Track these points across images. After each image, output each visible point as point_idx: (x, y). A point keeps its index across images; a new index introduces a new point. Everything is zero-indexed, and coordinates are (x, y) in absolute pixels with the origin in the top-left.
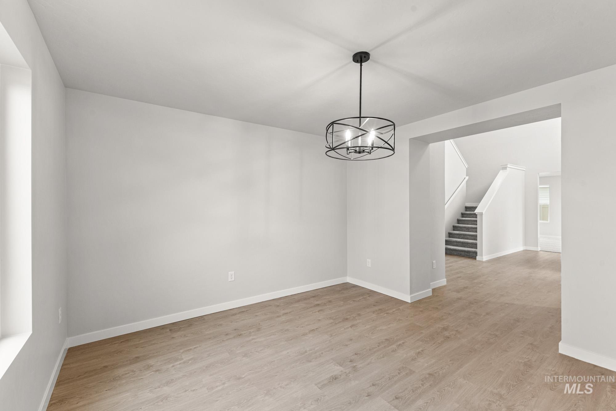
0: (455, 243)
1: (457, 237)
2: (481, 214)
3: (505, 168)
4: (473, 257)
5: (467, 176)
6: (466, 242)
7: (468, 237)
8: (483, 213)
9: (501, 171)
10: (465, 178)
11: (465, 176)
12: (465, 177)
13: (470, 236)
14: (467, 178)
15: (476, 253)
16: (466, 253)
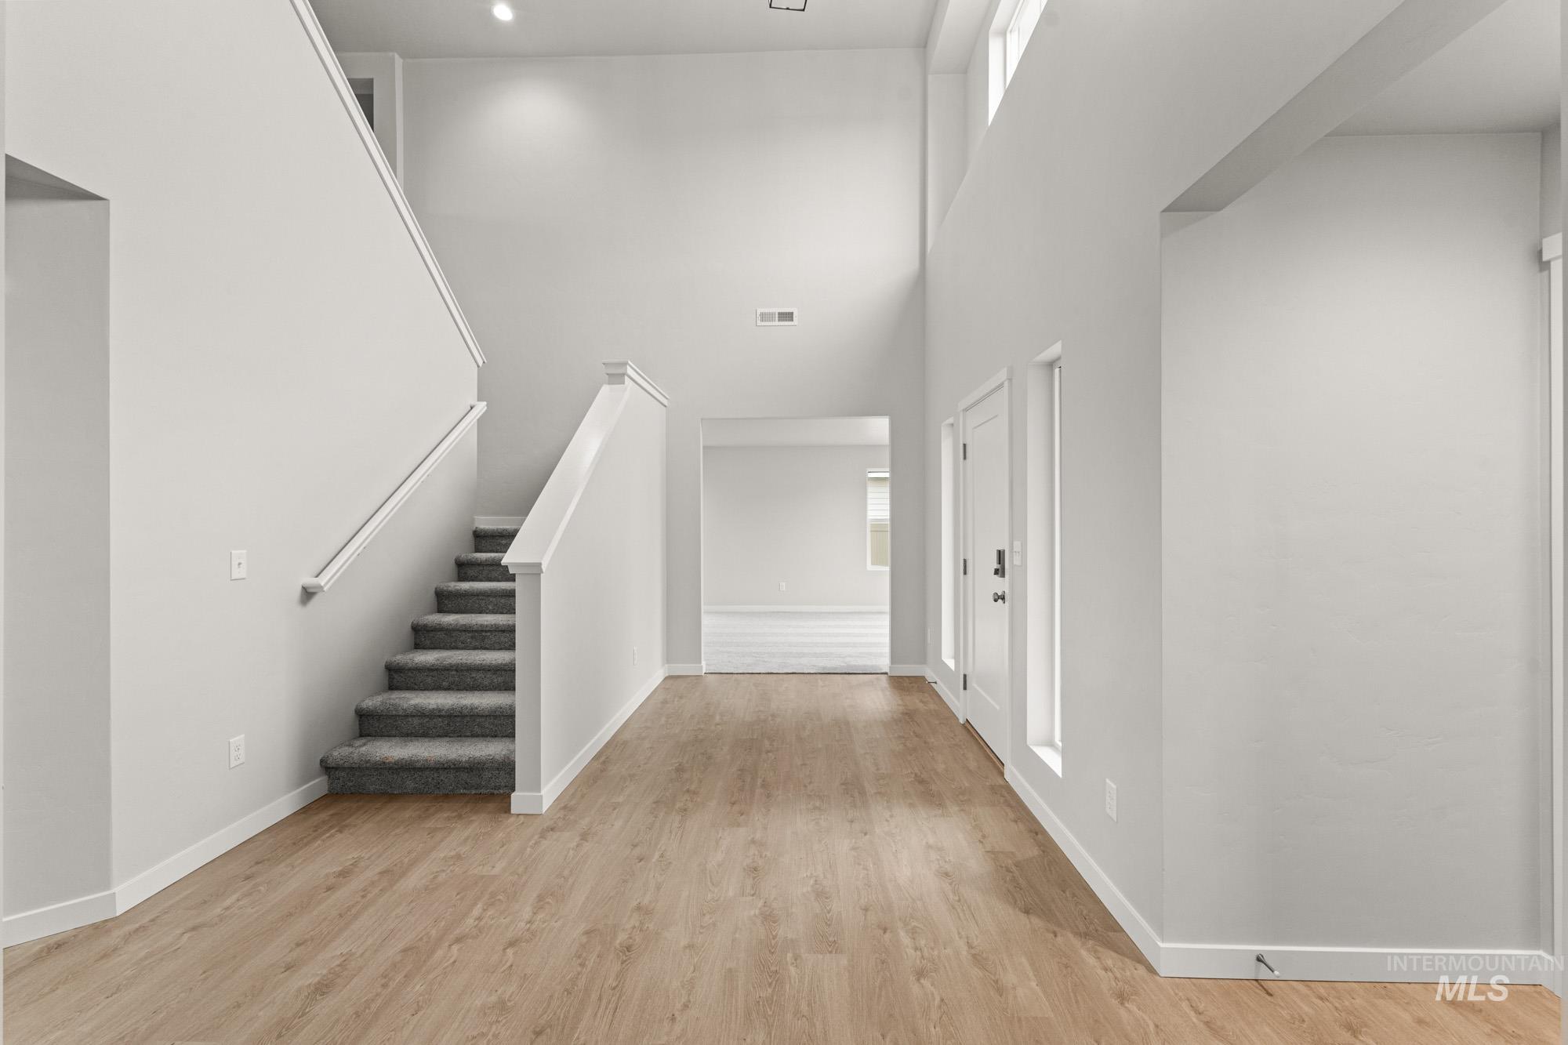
0: (416, 721)
1: (429, 680)
2: (534, 571)
3: (617, 377)
4: (495, 788)
5: (480, 399)
6: (465, 712)
7: (479, 676)
8: (544, 567)
9: (605, 390)
10: (472, 408)
11: (473, 400)
12: (473, 403)
13: (489, 675)
14: (481, 407)
15: (506, 769)
16: (464, 776)
